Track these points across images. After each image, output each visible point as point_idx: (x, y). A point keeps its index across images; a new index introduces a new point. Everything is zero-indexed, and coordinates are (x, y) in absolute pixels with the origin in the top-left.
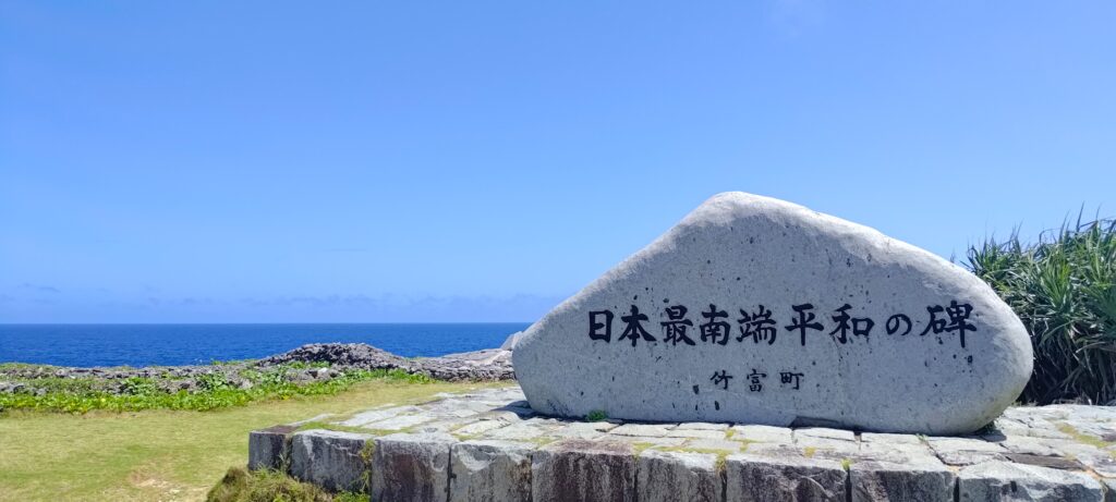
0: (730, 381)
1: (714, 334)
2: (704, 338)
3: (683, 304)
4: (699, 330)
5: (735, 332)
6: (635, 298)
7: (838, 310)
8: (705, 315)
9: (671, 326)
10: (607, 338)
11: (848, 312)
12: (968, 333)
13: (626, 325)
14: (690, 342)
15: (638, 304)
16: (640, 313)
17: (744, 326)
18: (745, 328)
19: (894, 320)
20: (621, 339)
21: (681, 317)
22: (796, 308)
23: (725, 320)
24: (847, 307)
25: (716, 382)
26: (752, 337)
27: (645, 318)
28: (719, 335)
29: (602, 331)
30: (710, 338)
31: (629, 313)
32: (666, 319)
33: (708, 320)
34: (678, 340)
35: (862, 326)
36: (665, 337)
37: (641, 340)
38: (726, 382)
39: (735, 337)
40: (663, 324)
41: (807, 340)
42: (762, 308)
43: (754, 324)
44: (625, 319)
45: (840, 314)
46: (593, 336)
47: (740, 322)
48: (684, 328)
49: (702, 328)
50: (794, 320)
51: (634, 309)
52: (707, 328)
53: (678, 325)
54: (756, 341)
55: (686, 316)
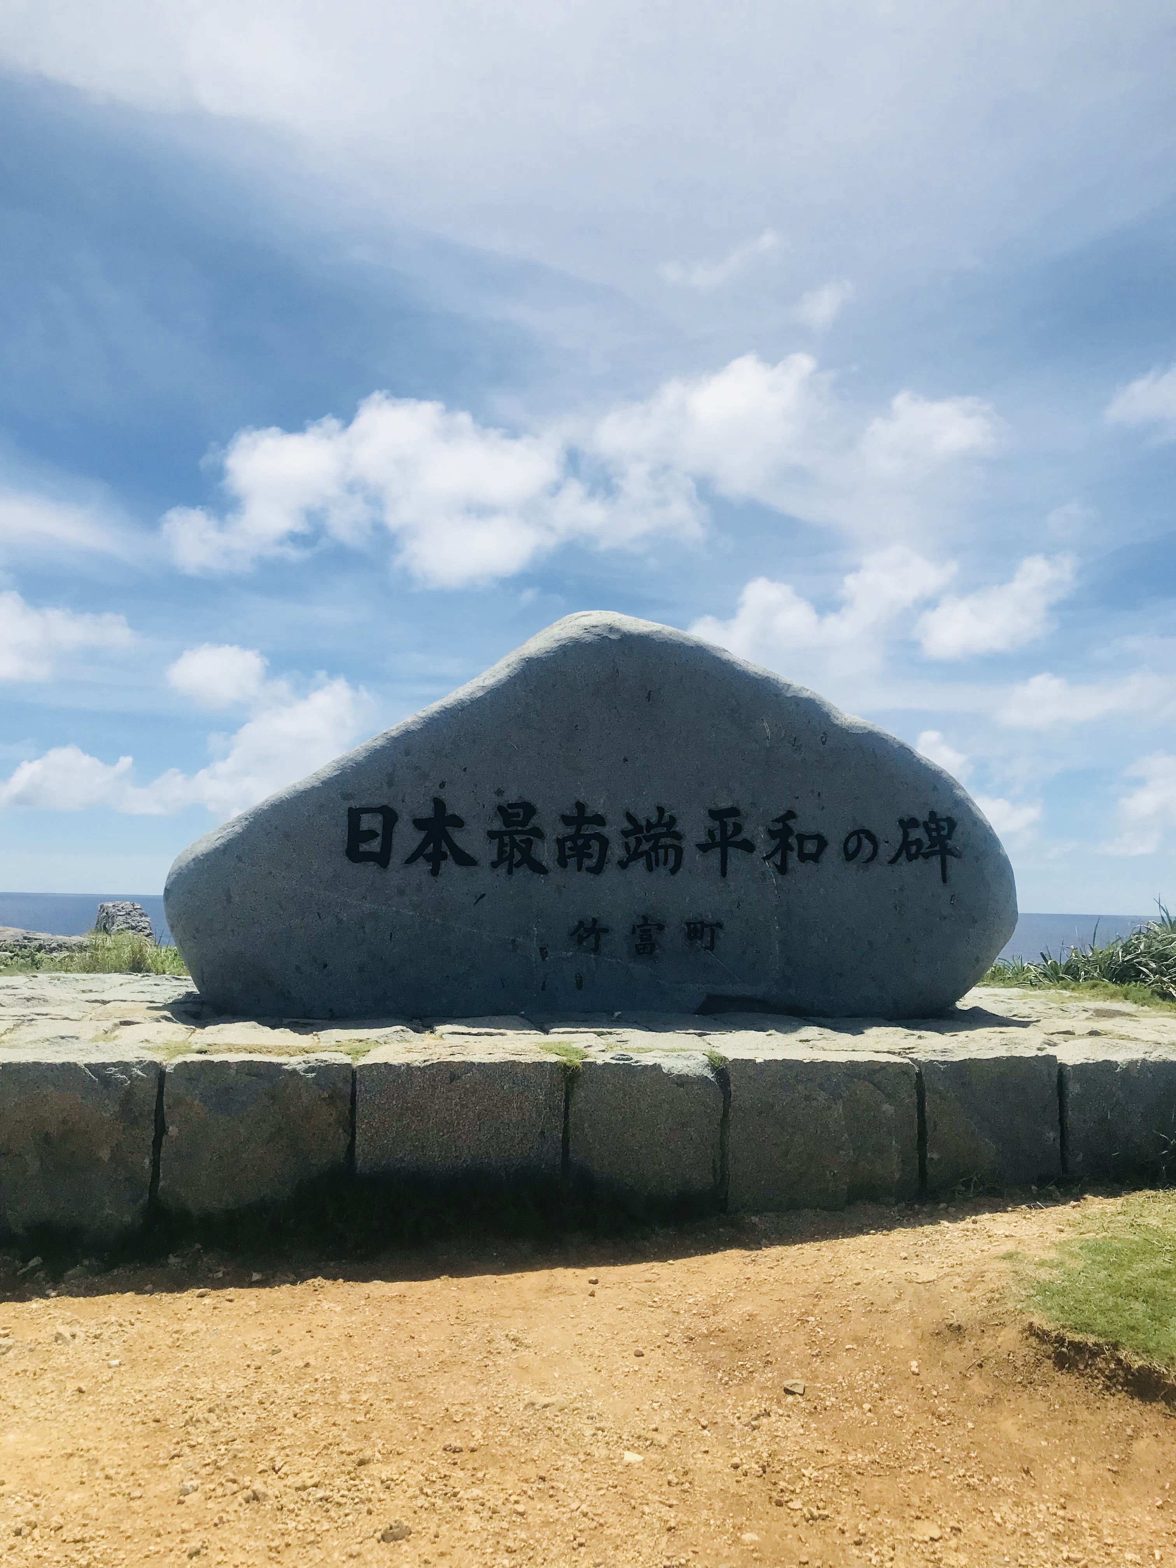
0: (604, 938)
1: (581, 853)
2: (562, 862)
3: (528, 798)
4: (555, 847)
5: (617, 851)
6: (442, 785)
7: (777, 820)
8: (566, 820)
9: (507, 839)
10: (382, 859)
11: (791, 823)
12: (951, 860)
13: (422, 835)
14: (539, 868)
15: (446, 796)
16: (449, 812)
17: (632, 840)
18: (632, 846)
19: (854, 839)
20: (410, 860)
21: (524, 823)
22: (715, 814)
23: (599, 829)
24: (791, 815)
25: (580, 940)
26: (642, 861)
27: (458, 822)
28: (590, 856)
29: (375, 846)
30: (572, 862)
31: (427, 812)
32: (497, 825)
33: (571, 831)
34: (518, 865)
35: (810, 847)
36: (495, 857)
37: (449, 866)
38: (598, 939)
39: (615, 859)
40: (492, 835)
41: (730, 868)
42: (661, 810)
43: (648, 839)
44: (419, 824)
45: (780, 826)
46: (354, 854)
47: (625, 833)
48: (529, 842)
49: (560, 842)
50: (711, 834)
51: (439, 804)
52: (569, 844)
53: (518, 838)
54: (650, 869)
55: (534, 821)
